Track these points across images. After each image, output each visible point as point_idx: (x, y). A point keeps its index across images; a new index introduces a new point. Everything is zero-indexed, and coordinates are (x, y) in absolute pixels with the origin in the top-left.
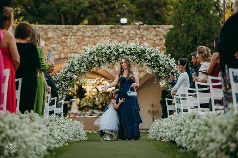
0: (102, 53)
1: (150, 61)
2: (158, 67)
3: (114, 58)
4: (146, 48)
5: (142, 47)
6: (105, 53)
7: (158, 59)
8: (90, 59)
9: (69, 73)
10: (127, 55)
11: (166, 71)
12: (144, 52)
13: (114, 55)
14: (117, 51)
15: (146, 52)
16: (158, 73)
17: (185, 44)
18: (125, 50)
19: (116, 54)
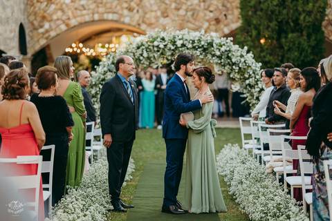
0: (153, 46)
1: (220, 57)
2: (230, 65)
3: (170, 53)
4: (214, 39)
5: (209, 38)
6: (158, 46)
7: (230, 55)
8: (137, 55)
9: (109, 73)
10: (188, 49)
11: (241, 71)
12: (211, 44)
13: (170, 49)
14: (174, 43)
15: (214, 45)
16: (229, 74)
17: (268, 7)
18: (185, 42)
19: (173, 48)
